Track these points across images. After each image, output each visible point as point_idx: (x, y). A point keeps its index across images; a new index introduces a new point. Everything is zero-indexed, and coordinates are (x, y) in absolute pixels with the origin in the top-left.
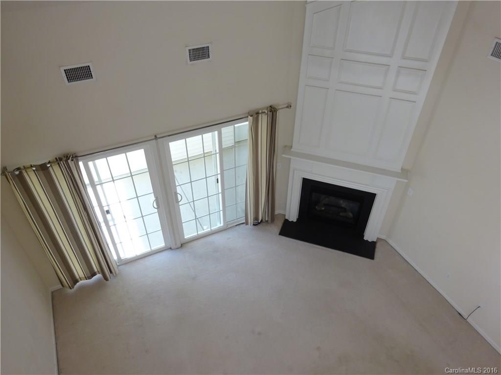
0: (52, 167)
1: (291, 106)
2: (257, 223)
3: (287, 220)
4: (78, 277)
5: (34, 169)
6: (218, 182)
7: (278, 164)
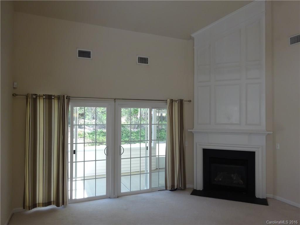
0: (54, 99)
1: (191, 101)
2: (173, 189)
3: (195, 190)
4: (37, 202)
5: (44, 97)
6: (147, 149)
7: (186, 142)
